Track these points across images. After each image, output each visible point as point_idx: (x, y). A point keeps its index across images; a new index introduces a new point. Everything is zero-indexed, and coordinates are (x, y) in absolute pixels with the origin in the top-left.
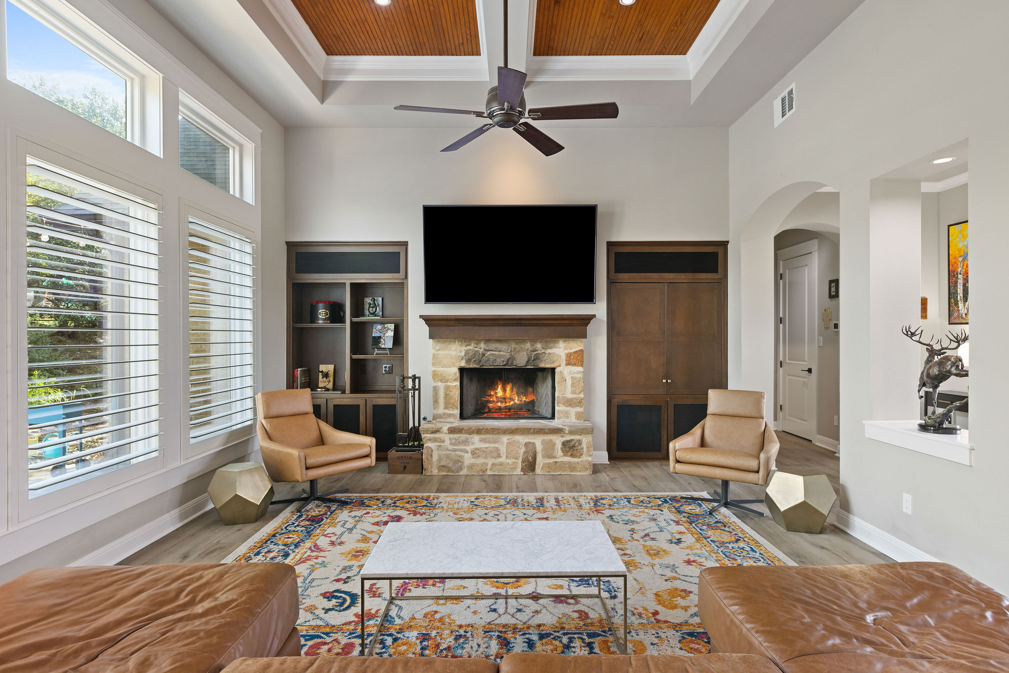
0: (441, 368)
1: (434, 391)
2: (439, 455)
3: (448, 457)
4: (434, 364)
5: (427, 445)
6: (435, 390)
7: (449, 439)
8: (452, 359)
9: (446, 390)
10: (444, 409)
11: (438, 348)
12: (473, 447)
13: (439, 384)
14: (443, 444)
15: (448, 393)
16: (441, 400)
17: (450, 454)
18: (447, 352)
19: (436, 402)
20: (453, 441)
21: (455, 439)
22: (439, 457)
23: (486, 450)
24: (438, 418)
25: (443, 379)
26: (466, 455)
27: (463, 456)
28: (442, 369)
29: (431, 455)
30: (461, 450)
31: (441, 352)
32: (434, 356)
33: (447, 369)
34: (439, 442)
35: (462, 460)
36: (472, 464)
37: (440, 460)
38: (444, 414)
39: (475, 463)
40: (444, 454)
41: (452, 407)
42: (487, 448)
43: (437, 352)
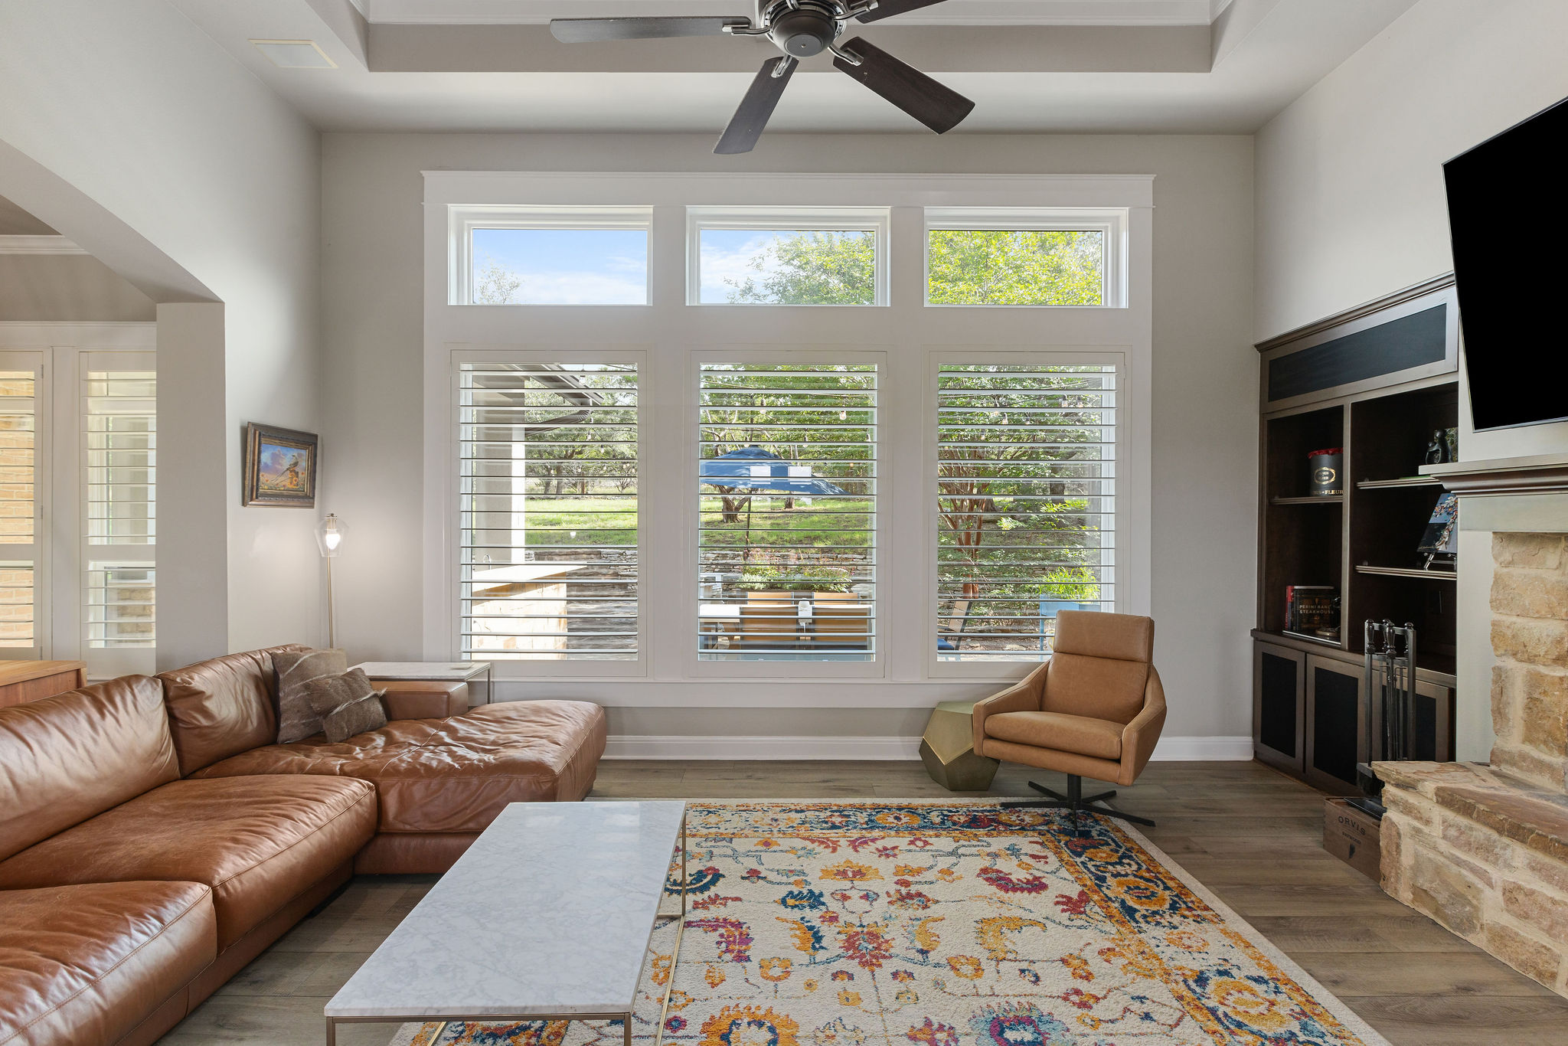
0: (1514, 619)
1: (1495, 682)
2: (1417, 855)
3: (1438, 870)
4: (1496, 604)
5: (1392, 814)
6: (1500, 678)
7: (1444, 822)
8: (1547, 593)
9: (1531, 686)
10: (1523, 742)
11: (1507, 556)
12: (1510, 877)
13: (1510, 663)
14: (1426, 829)
15: (1536, 696)
16: (1517, 710)
17: (1447, 866)
18: (1532, 572)
19: (1499, 712)
20: (1453, 832)
21: (1459, 829)
22: (1417, 861)
23: (1549, 906)
24: (1507, 762)
25: (1521, 652)
26: (1487, 891)
27: (1480, 891)
28: (1519, 620)
29: (1398, 846)
30: (1474, 870)
31: (1517, 571)
32: (1497, 579)
33: (1533, 623)
34: (1416, 818)
35: (1475, 902)
36: (1503, 928)
37: (1417, 869)
38: (1524, 757)
39: (1517, 934)
40: (1430, 860)
41: (1545, 742)
42: (1554, 902)
43: (1505, 570)
